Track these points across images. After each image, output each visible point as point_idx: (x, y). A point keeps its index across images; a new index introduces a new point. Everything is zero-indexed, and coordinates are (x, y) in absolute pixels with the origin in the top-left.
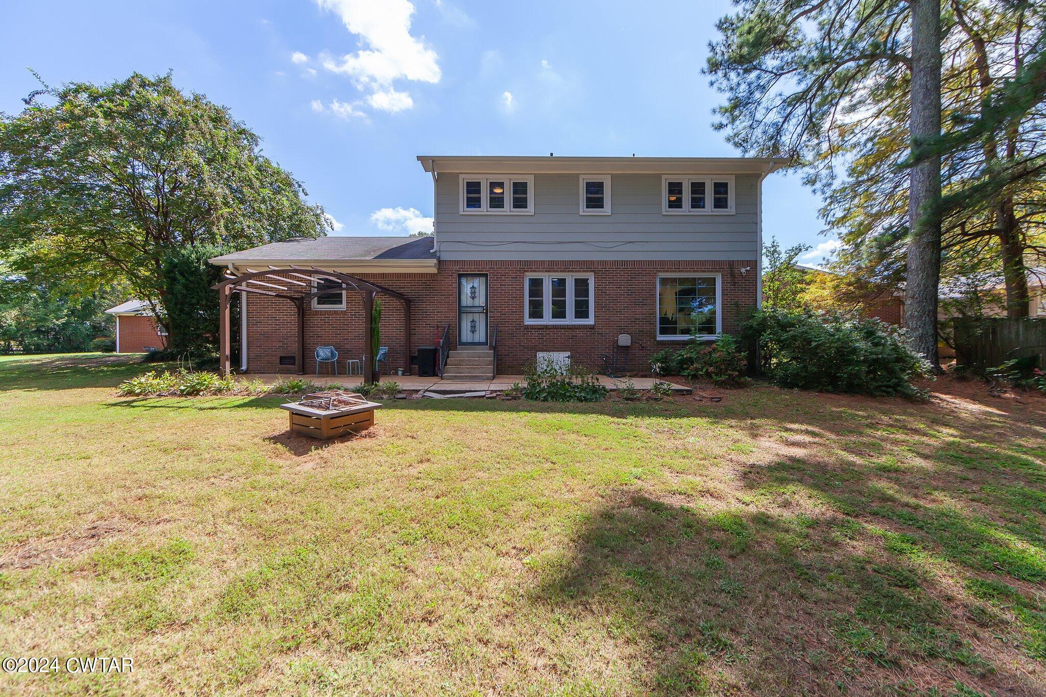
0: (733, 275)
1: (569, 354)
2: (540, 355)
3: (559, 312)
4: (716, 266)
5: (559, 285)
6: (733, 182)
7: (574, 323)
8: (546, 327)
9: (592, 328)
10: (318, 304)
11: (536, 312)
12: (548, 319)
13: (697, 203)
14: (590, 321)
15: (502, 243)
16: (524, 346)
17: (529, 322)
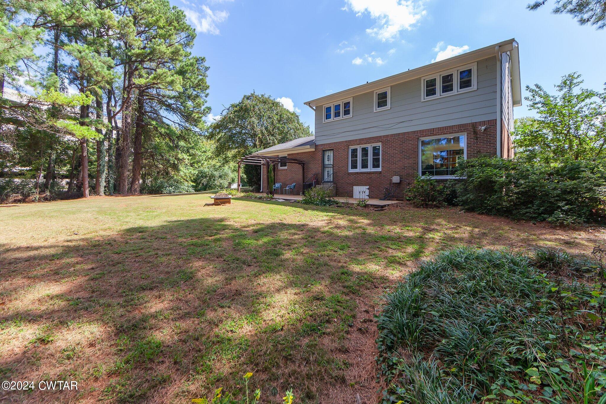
0: (475, 133)
1: (368, 187)
2: (355, 187)
3: (365, 166)
4: (461, 128)
5: (365, 151)
6: (476, 67)
7: (372, 171)
8: (357, 173)
9: (380, 173)
10: (281, 166)
11: (354, 166)
12: (359, 169)
13: (447, 88)
14: (379, 169)
15: (339, 133)
16: (348, 184)
17: (351, 171)
